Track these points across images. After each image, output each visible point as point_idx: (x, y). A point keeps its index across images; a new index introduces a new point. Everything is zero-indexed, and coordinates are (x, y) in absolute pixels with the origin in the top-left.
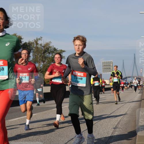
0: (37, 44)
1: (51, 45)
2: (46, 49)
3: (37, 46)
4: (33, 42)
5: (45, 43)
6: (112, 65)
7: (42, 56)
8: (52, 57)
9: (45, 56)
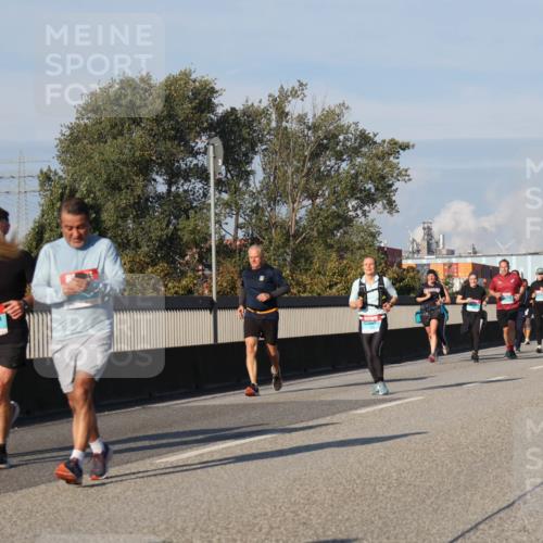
0: (282, 115)
1: (347, 120)
2: (326, 138)
3: (284, 124)
4: (263, 105)
5: (319, 113)
7: (305, 170)
8: (353, 172)
9: (319, 170)
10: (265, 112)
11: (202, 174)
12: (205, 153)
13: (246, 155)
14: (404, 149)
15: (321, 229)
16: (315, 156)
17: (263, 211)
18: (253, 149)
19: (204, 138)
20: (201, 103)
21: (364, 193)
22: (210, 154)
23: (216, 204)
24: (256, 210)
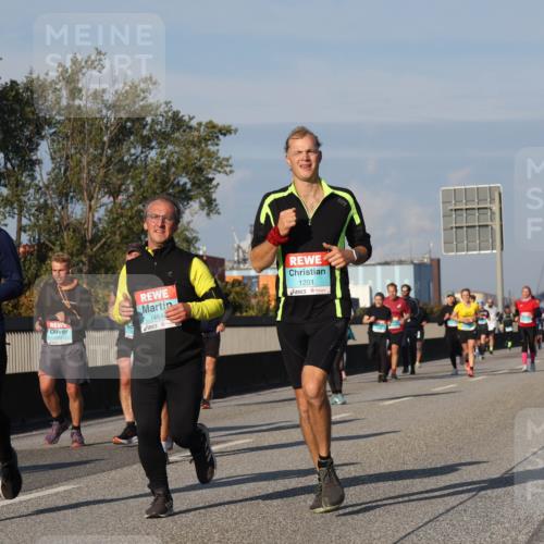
2: (130, 119)
6: (495, 208)
7: (104, 160)
8: (164, 161)
9: (121, 160)
13: (30, 140)
14: (225, 135)
15: (125, 232)
16: (116, 141)
17: (53, 210)
18: (39, 134)
21: (177, 189)
24: (43, 208)
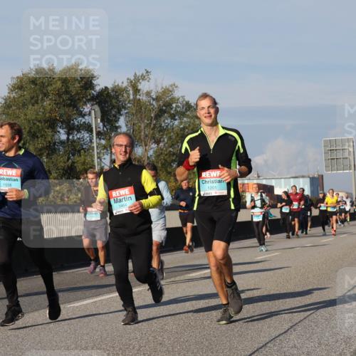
0: (136, 91)
1: (177, 94)
3: (138, 97)
4: (125, 84)
5: (160, 90)
7: (152, 126)
8: (182, 126)
9: (161, 126)
10: (125, 90)
11: (88, 128)
12: (90, 114)
13: (115, 116)
15: (163, 162)
16: (158, 116)
18: (119, 112)
19: (88, 105)
20: (86, 83)
22: (92, 116)
23: (97, 147)
